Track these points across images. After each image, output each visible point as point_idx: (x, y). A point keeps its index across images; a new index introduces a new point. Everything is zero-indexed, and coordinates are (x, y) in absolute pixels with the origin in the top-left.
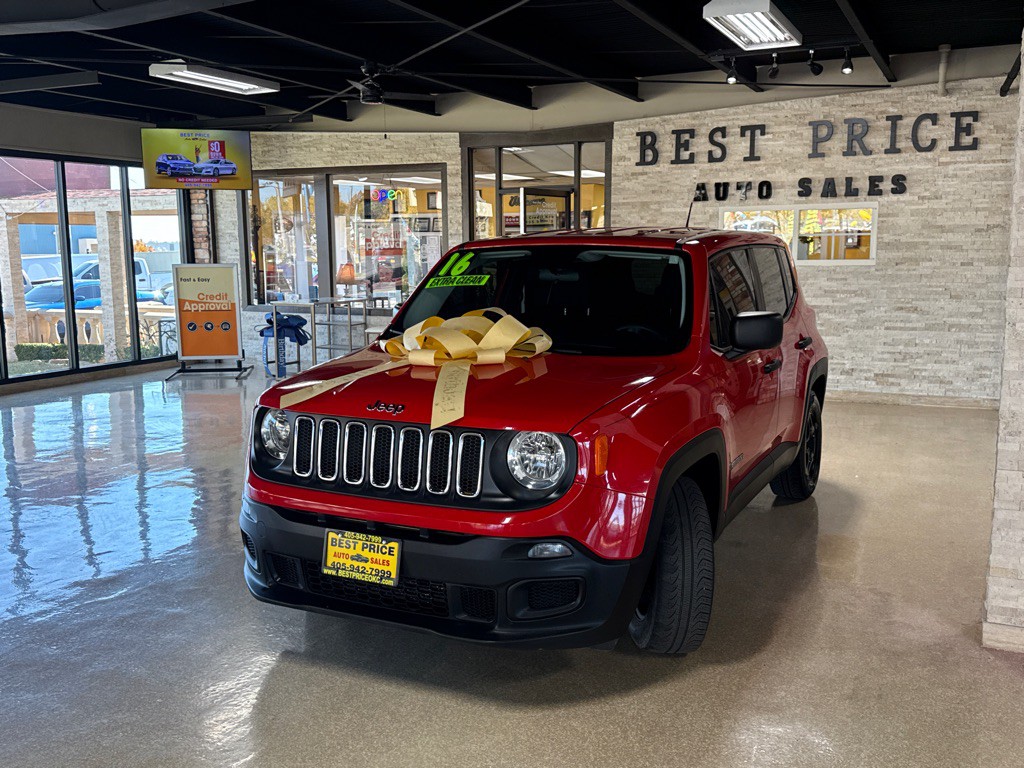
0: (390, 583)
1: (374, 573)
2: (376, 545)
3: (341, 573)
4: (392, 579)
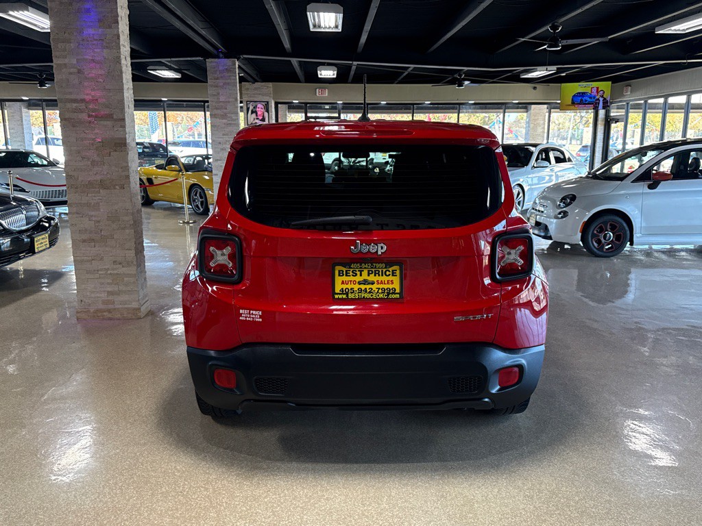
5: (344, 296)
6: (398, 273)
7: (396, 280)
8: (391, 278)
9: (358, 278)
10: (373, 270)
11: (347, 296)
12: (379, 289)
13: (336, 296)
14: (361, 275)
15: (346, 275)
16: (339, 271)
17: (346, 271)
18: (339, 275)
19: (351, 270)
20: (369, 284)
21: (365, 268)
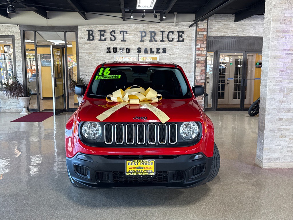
0: (153, 174)
1: (146, 172)
2: (146, 162)
3: (133, 174)
4: (153, 173)
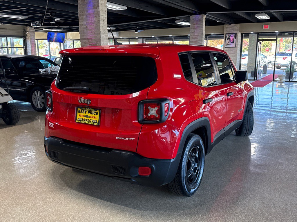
5: (79, 121)
6: (99, 113)
7: (98, 117)
8: (96, 116)
9: (85, 114)
10: (90, 111)
11: (80, 121)
12: (91, 120)
13: (77, 121)
14: (85, 113)
15: (81, 113)
16: (79, 110)
17: (81, 110)
18: (79, 112)
19: (83, 110)
20: (88, 117)
21: (87, 110)
